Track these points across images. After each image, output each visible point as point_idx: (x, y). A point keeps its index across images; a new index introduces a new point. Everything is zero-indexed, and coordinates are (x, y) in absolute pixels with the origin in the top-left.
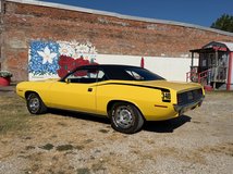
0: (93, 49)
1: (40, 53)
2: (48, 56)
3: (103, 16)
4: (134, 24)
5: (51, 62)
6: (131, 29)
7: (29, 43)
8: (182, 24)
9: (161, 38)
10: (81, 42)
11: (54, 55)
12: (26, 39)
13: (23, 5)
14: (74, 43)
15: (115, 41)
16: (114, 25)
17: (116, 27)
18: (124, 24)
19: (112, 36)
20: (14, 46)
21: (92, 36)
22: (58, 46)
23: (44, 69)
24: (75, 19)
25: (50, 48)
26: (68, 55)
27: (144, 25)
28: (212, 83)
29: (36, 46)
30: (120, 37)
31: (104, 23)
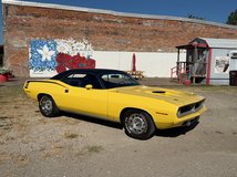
0: (89, 46)
1: (39, 51)
2: (47, 53)
3: (98, 15)
4: (130, 21)
5: (49, 59)
6: (127, 26)
7: (29, 42)
10: (77, 39)
11: (53, 53)
12: (27, 39)
13: (23, 7)
14: (71, 41)
15: (111, 38)
16: (110, 22)
17: (112, 25)
18: (120, 21)
19: (108, 33)
20: (16, 45)
21: (88, 34)
22: (55, 44)
23: (44, 65)
24: (71, 18)
25: (48, 46)
26: (65, 52)
27: (140, 22)
28: (192, 78)
29: (36, 45)
30: (116, 34)
31: (100, 21)
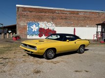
0: (53, 25)
1: (32, 27)
2: (35, 28)
3: (58, 10)
4: (73, 13)
5: (36, 30)
6: (71, 15)
7: (27, 23)
8: (97, 11)
9: (86, 18)
10: (48, 22)
11: (37, 28)
12: (26, 22)
14: (45, 22)
15: (64, 21)
16: (63, 14)
17: (64, 15)
18: (68, 13)
19: (62, 18)
20: (22, 25)
21: (53, 19)
22: (38, 24)
23: (33, 33)
24: (46, 12)
25: (36, 25)
26: (43, 27)
27: (78, 13)
29: (30, 24)
30: (66, 19)
31: (59, 13)
